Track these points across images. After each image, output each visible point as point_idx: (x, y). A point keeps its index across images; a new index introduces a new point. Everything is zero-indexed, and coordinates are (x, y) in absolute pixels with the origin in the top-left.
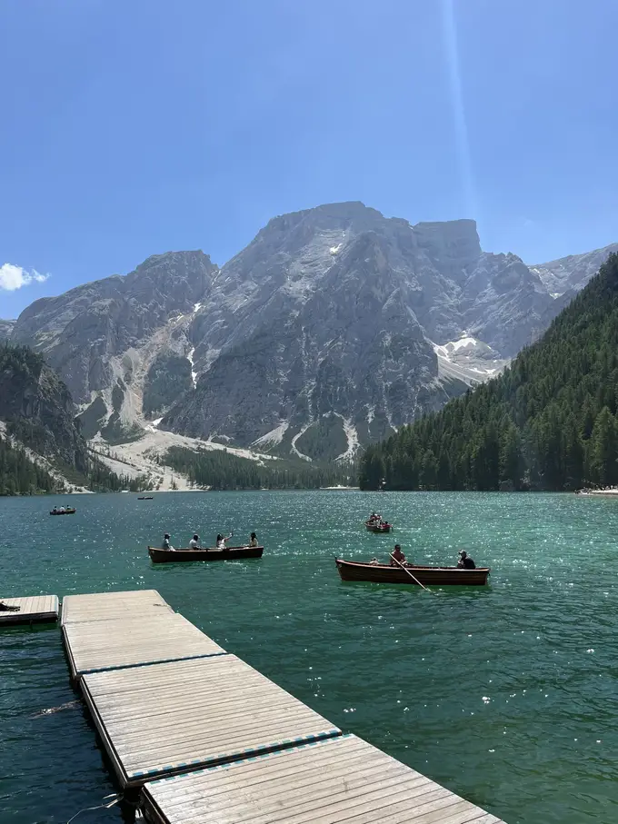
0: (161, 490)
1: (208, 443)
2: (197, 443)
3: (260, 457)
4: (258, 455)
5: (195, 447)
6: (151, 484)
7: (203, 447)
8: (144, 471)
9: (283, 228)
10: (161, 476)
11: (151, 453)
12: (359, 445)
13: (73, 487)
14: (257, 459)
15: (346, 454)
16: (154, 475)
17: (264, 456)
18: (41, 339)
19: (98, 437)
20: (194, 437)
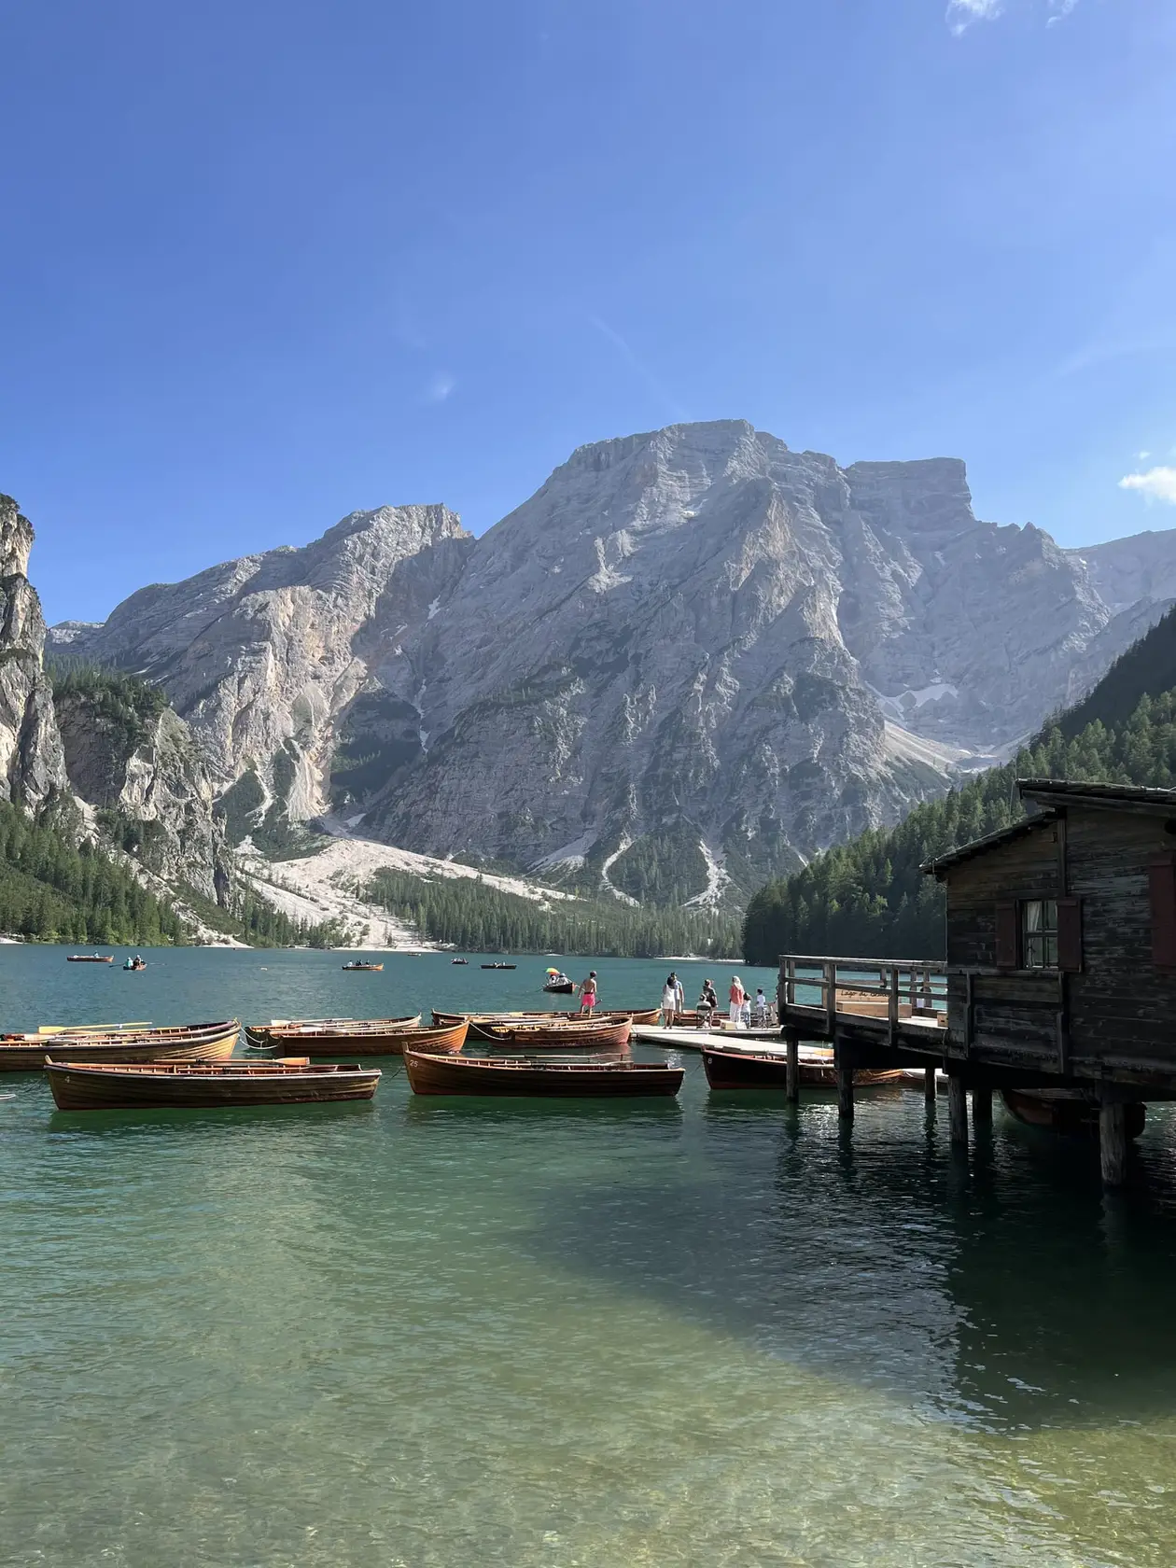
0: (364, 948)
1: (446, 864)
2: (427, 864)
3: (544, 895)
4: (540, 890)
5: (424, 870)
6: (347, 935)
7: (439, 871)
8: (334, 912)
9: (597, 466)
10: (365, 922)
11: (343, 879)
12: (728, 880)
13: (215, 934)
14: (536, 897)
15: (704, 895)
16: (352, 918)
17: (549, 892)
18: (149, 660)
19: (247, 846)
20: (420, 851)
